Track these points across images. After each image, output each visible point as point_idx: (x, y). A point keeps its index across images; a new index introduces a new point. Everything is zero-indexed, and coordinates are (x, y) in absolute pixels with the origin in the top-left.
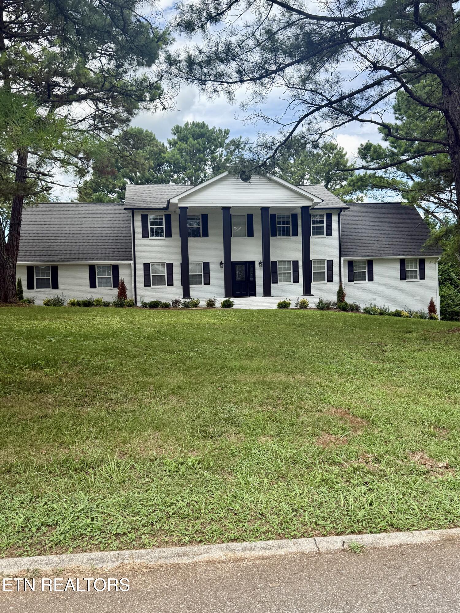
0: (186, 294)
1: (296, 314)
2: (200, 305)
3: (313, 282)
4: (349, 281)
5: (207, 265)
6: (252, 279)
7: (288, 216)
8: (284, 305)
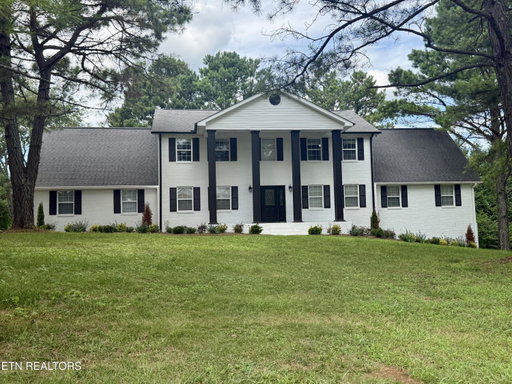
0: (213, 219)
1: (329, 240)
2: (227, 231)
3: (345, 208)
4: (383, 207)
5: (235, 190)
6: (282, 204)
7: (319, 141)
8: (315, 231)
